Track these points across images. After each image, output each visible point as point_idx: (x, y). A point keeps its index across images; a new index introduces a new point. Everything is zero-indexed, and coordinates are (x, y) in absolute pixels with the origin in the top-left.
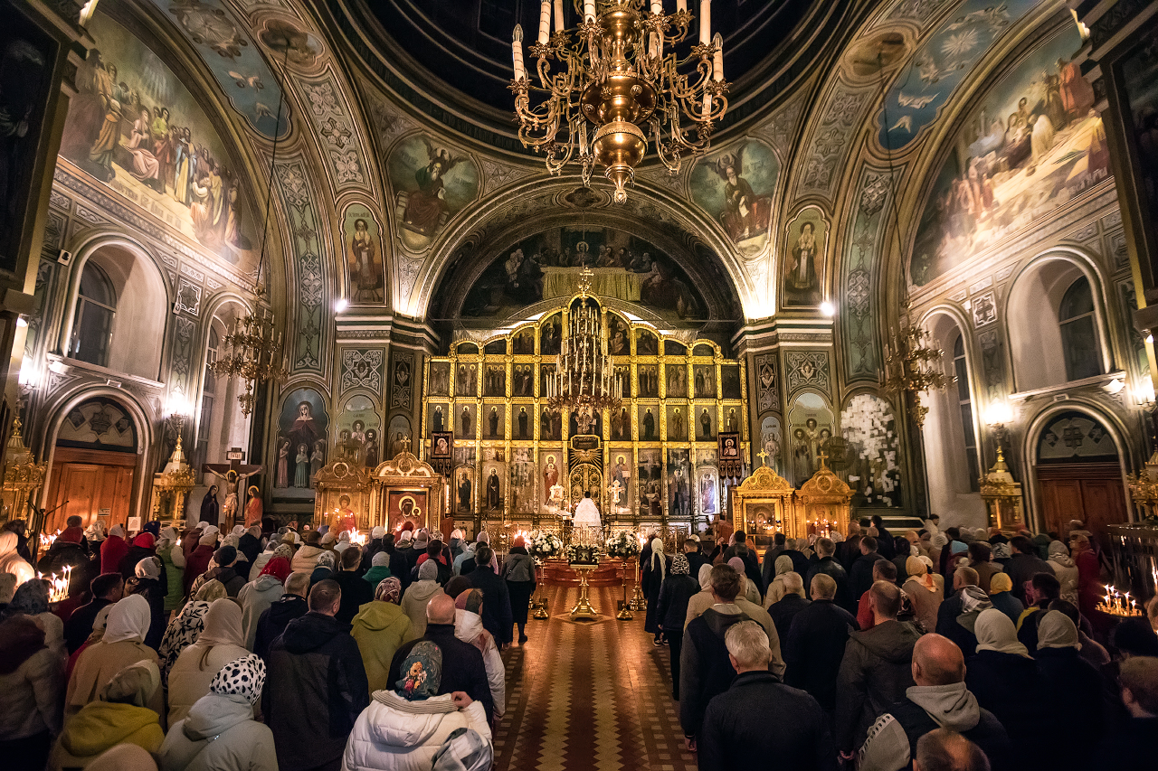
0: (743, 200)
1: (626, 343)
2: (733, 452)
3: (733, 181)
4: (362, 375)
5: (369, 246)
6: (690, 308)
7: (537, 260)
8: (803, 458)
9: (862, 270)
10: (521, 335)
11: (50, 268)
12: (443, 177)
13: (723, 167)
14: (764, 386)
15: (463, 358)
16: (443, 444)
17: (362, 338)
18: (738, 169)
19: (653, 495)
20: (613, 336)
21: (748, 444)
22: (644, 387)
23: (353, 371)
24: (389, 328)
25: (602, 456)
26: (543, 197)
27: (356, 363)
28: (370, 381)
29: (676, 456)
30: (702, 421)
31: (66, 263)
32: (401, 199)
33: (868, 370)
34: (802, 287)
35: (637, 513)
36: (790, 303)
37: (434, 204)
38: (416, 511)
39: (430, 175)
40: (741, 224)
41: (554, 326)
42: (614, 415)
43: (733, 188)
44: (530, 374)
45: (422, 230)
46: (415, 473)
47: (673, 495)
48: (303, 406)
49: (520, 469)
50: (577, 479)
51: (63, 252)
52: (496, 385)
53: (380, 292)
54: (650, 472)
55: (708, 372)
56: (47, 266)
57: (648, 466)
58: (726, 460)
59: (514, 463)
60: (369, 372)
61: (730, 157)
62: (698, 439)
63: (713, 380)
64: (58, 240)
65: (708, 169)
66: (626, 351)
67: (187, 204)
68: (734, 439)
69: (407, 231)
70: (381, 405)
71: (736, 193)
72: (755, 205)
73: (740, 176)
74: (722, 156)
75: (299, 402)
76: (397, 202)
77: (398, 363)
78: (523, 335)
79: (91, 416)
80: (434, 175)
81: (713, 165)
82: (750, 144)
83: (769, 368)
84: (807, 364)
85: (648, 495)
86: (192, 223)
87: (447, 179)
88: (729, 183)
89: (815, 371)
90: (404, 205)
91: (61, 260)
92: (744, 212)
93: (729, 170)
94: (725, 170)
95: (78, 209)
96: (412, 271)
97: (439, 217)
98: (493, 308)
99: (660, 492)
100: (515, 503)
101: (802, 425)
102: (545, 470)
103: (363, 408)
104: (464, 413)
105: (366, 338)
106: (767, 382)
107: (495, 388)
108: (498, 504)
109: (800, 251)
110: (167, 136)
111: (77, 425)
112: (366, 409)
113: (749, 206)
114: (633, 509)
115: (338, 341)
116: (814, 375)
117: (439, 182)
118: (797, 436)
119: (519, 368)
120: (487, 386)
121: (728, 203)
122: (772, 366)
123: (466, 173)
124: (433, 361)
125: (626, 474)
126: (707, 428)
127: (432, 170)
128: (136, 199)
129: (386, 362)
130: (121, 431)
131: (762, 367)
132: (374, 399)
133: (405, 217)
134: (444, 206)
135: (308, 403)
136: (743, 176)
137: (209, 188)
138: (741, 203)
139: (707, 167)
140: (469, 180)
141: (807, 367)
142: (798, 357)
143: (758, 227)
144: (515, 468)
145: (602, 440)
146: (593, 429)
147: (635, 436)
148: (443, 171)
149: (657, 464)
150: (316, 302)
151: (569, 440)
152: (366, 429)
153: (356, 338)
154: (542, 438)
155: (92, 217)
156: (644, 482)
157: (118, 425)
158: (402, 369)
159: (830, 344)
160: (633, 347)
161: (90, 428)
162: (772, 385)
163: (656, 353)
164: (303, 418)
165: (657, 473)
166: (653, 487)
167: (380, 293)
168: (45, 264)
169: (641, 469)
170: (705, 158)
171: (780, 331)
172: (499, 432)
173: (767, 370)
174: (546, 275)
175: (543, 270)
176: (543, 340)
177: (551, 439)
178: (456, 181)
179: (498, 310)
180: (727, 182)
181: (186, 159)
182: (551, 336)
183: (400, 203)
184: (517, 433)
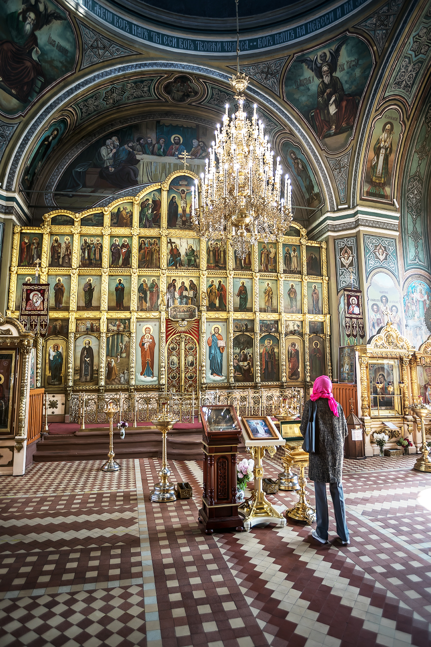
0: (333, 98)
3: (327, 80)
9: (418, 177)
10: (119, 209)
12: (37, 33)
13: (319, 65)
15: (57, 229)
18: (333, 67)
21: (328, 316)
25: (198, 325)
29: (267, 326)
34: (377, 181)
40: (329, 122)
41: (153, 201)
42: (210, 286)
43: (326, 86)
50: (173, 349)
52: (92, 257)
54: (243, 342)
55: (294, 251)
61: (328, 54)
63: (299, 258)
65: (305, 66)
71: (328, 91)
72: (344, 104)
73: (334, 74)
74: (319, 53)
78: (122, 209)
81: (309, 63)
84: (381, 247)
87: (42, 36)
88: (323, 81)
89: (387, 254)
92: (333, 110)
93: (325, 68)
101: (378, 300)
102: (142, 341)
104: (57, 285)
106: (346, 262)
107: (91, 259)
108: (93, 375)
109: (380, 148)
113: (338, 104)
114: (227, 377)
116: (386, 259)
118: (373, 311)
119: (118, 242)
120: (83, 258)
121: (318, 102)
122: (351, 248)
123: (62, 36)
124: (23, 231)
125: (221, 343)
131: (341, 249)
136: (337, 74)
138: (331, 102)
139: (303, 64)
140: (66, 46)
141: (381, 251)
142: (374, 241)
143: (344, 125)
145: (199, 310)
148: (38, 26)
159: (397, 234)
162: (351, 265)
165: (250, 341)
170: (303, 55)
171: (360, 216)
172: (94, 303)
173: (346, 252)
176: (142, 213)
178: (52, 43)
180: (321, 80)
182: (150, 211)
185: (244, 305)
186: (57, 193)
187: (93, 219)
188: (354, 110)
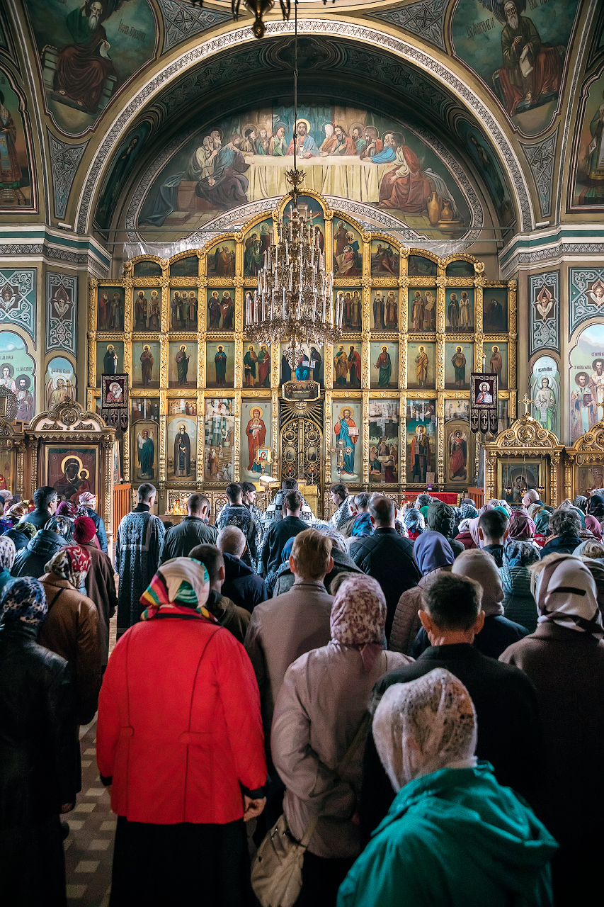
0: (525, 51)
1: (357, 260)
3: (513, 22)
4: (8, 304)
5: (7, 126)
6: (446, 212)
7: (239, 146)
8: (585, 411)
10: (217, 250)
12: (105, 24)
14: (539, 316)
15: (142, 282)
16: (116, 391)
17: (4, 255)
18: (520, 4)
19: (387, 458)
20: (340, 251)
21: (514, 393)
22: (379, 319)
24: (41, 241)
25: (322, 407)
28: (19, 312)
29: (419, 408)
30: (454, 363)
32: (48, 56)
34: (599, 178)
36: (584, 201)
37: (95, 64)
38: (84, 474)
39: (88, 22)
40: (521, 86)
42: (339, 355)
43: (513, 33)
45: (79, 103)
46: (80, 427)
47: (413, 458)
49: (217, 425)
50: (289, 438)
52: (186, 316)
53: (26, 192)
54: (383, 430)
55: (465, 297)
57: (381, 423)
59: (208, 417)
60: (17, 300)
62: (449, 387)
63: (472, 309)
65: (478, 3)
66: (356, 271)
69: (59, 105)
70: (35, 343)
71: (517, 39)
72: (542, 58)
73: (523, 14)
76: (43, 61)
77: (55, 289)
78: (221, 250)
80: (93, 21)
83: (548, 293)
85: (380, 458)
87: (111, 26)
88: (508, 25)
90: (53, 65)
92: (525, 68)
96: (69, 163)
97: (103, 85)
98: (181, 215)
99: (396, 453)
100: (210, 468)
101: (587, 368)
102: (249, 426)
103: (10, 347)
104: (144, 355)
105: (10, 255)
106: (543, 310)
108: (190, 468)
112: (15, 349)
114: (361, 476)
117: (101, 31)
118: (578, 382)
119: (216, 295)
120: (174, 318)
121: (504, 57)
122: (551, 289)
123: (137, 17)
124: (103, 285)
125: (353, 431)
126: (460, 372)
127: (89, 12)
129: (39, 287)
132: (25, 335)
133: (56, 86)
134: (109, 67)
138: (522, 56)
140: (142, 28)
141: (599, 290)
142: (588, 276)
143: (545, 90)
144: (210, 423)
145: (322, 386)
146: (312, 373)
147: (366, 383)
149: (394, 419)
151: (280, 386)
154: (246, 386)
156: (376, 441)
158: (61, 296)
160: (366, 265)
162: (550, 315)
163: (396, 273)
165: (393, 429)
166: (387, 448)
167: (27, 194)
169: (373, 426)
171: (565, 240)
173: (545, 295)
174: (252, 168)
175: (248, 160)
176: (247, 256)
177: (257, 386)
178: (124, 30)
179: (187, 218)
183: (47, 63)
184: (214, 379)
185: (386, 380)
186: (141, 221)
187: (186, 265)
188: (558, 67)
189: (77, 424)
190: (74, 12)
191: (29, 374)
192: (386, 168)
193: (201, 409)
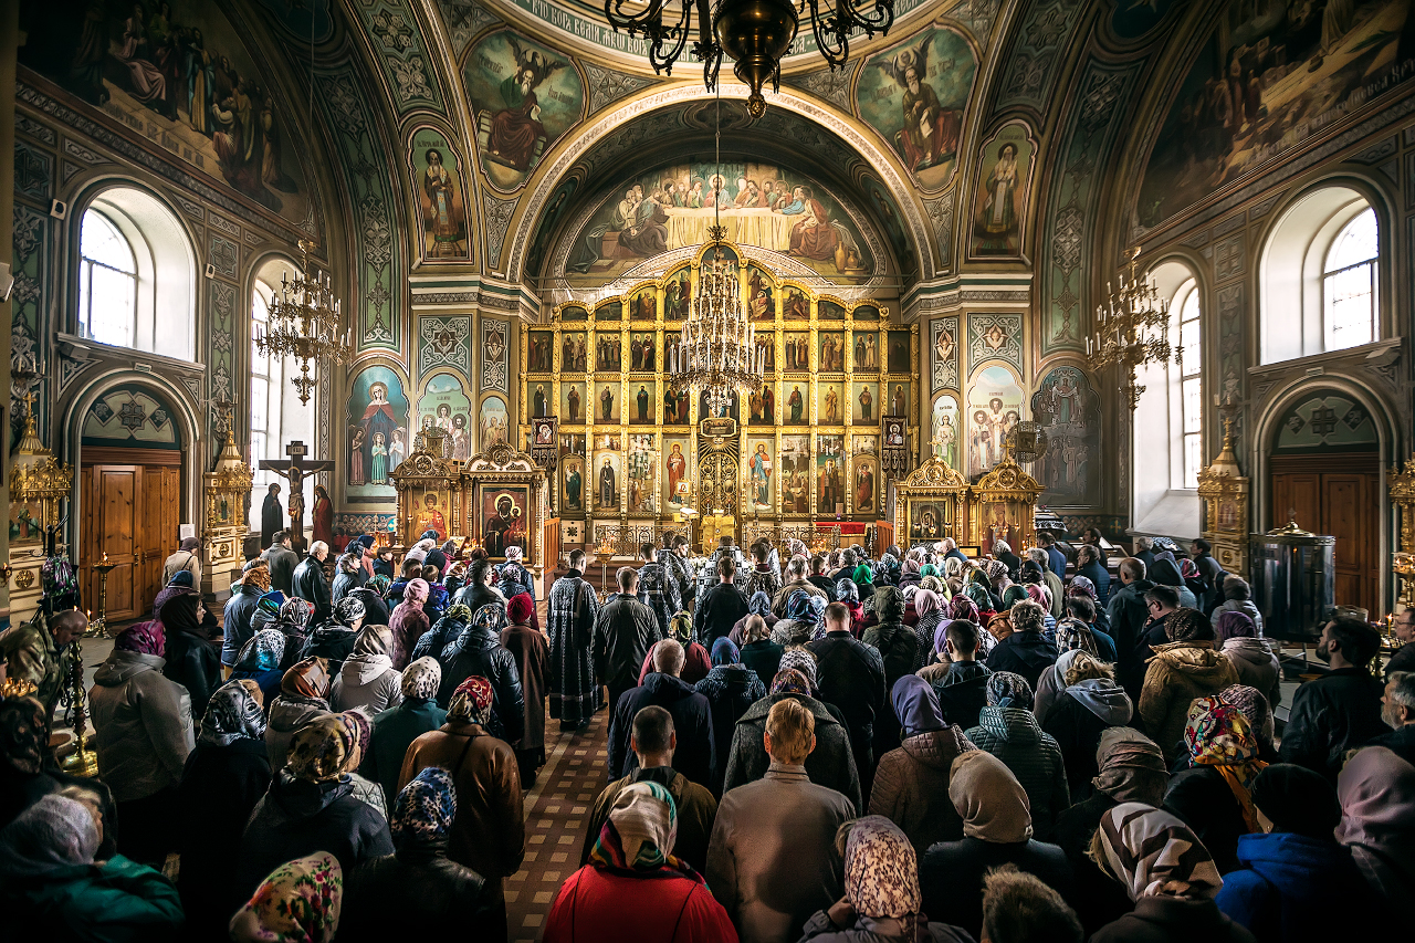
0: (925, 115)
1: (771, 305)
2: (898, 440)
3: (914, 89)
4: (445, 349)
5: (445, 185)
6: (851, 260)
7: (659, 199)
8: (983, 446)
9: (1076, 207)
10: (640, 295)
11: (41, 223)
12: (535, 90)
13: (901, 69)
14: (940, 358)
15: (570, 325)
16: (546, 432)
17: (442, 303)
18: (921, 72)
19: (799, 490)
20: (754, 297)
21: (916, 429)
22: (790, 360)
23: (435, 344)
24: (476, 289)
25: (737, 442)
26: (666, 115)
27: (437, 334)
28: (457, 355)
29: (828, 443)
30: (861, 400)
31: (62, 216)
32: (483, 120)
33: (1071, 338)
34: (995, 231)
35: (780, 510)
36: (980, 252)
37: (527, 127)
38: (516, 511)
39: (520, 89)
40: (920, 145)
41: (681, 283)
42: (753, 393)
43: (914, 98)
44: (651, 344)
45: (512, 162)
46: (512, 467)
47: (823, 490)
48: (377, 388)
49: (639, 459)
50: (707, 470)
51: (55, 202)
52: (610, 357)
53: (463, 245)
54: (795, 463)
55: (871, 340)
56: (38, 221)
57: (794, 457)
58: (890, 449)
59: (631, 452)
60: (454, 345)
61: (913, 55)
62: (856, 423)
63: (877, 350)
64: (47, 187)
65: (882, 71)
66: (769, 314)
67: (209, 134)
68: (901, 424)
69: (493, 164)
70: (470, 384)
71: (917, 104)
72: (941, 123)
73: (923, 81)
74: (900, 53)
75: (371, 383)
76: (479, 125)
77: (489, 333)
78: (643, 296)
79: (120, 407)
80: (525, 88)
81: (888, 67)
82: (937, 36)
83: (948, 336)
84: (995, 330)
85: (792, 490)
86: (218, 159)
87: (542, 92)
88: (909, 91)
89: (1005, 339)
90: (488, 129)
91: (53, 213)
92: (926, 130)
93: (910, 73)
94: (904, 73)
95: (67, 145)
96: (502, 217)
97: (534, 144)
98: (606, 262)
99: (807, 485)
100: (633, 499)
101: (984, 407)
102: (669, 460)
103: (448, 388)
104: (572, 393)
105: (448, 303)
106: (943, 353)
107: (609, 362)
108: (614, 500)
109: (996, 183)
110: (171, 40)
111: (104, 419)
112: (452, 390)
113: (933, 121)
114: (774, 506)
115: (414, 308)
116: (1003, 345)
117: (532, 97)
118: (976, 420)
119: (638, 337)
120: (599, 359)
121: (906, 118)
122: (951, 333)
123: (566, 84)
124: (533, 329)
125: (767, 464)
126: (866, 409)
127: (521, 81)
128: (141, 129)
129: (474, 333)
130: (158, 424)
131: (938, 334)
132: (461, 377)
133: (490, 147)
134: (539, 129)
135: (382, 384)
136: (927, 80)
137: (235, 112)
138: (923, 119)
139: (880, 69)
140: (570, 93)
141: (995, 334)
142: (985, 322)
143: (943, 152)
144: (633, 457)
145: (738, 423)
146: (728, 411)
147: (779, 419)
148: (536, 82)
149: (806, 453)
150: (383, 258)
151: (699, 423)
152: (453, 414)
153: (436, 303)
154: (667, 422)
155: (86, 155)
156: (789, 474)
157: (153, 417)
158: (495, 340)
159: (1027, 305)
160: (779, 309)
161: (120, 422)
162: (950, 357)
163: (807, 317)
164: (377, 402)
165: (804, 463)
166: (799, 480)
167: (464, 247)
168: (34, 218)
169: (786, 459)
170: (878, 57)
171: (964, 288)
173: (945, 338)
174: (671, 220)
175: (667, 212)
176: (667, 301)
177: (677, 423)
178: (553, 95)
179: (611, 265)
180: (906, 89)
181: (201, 73)
182: (677, 297)
183: (483, 127)
184: (636, 416)
185: (797, 417)
186: (568, 269)
187: (610, 310)
188: (956, 128)
189: (510, 464)
190: (507, 81)
191: (465, 413)
192: (797, 220)
193: (624, 445)
